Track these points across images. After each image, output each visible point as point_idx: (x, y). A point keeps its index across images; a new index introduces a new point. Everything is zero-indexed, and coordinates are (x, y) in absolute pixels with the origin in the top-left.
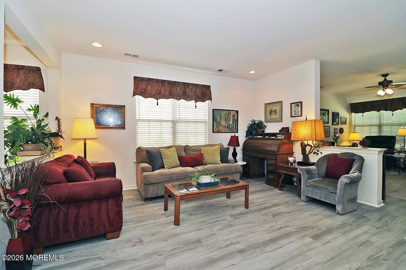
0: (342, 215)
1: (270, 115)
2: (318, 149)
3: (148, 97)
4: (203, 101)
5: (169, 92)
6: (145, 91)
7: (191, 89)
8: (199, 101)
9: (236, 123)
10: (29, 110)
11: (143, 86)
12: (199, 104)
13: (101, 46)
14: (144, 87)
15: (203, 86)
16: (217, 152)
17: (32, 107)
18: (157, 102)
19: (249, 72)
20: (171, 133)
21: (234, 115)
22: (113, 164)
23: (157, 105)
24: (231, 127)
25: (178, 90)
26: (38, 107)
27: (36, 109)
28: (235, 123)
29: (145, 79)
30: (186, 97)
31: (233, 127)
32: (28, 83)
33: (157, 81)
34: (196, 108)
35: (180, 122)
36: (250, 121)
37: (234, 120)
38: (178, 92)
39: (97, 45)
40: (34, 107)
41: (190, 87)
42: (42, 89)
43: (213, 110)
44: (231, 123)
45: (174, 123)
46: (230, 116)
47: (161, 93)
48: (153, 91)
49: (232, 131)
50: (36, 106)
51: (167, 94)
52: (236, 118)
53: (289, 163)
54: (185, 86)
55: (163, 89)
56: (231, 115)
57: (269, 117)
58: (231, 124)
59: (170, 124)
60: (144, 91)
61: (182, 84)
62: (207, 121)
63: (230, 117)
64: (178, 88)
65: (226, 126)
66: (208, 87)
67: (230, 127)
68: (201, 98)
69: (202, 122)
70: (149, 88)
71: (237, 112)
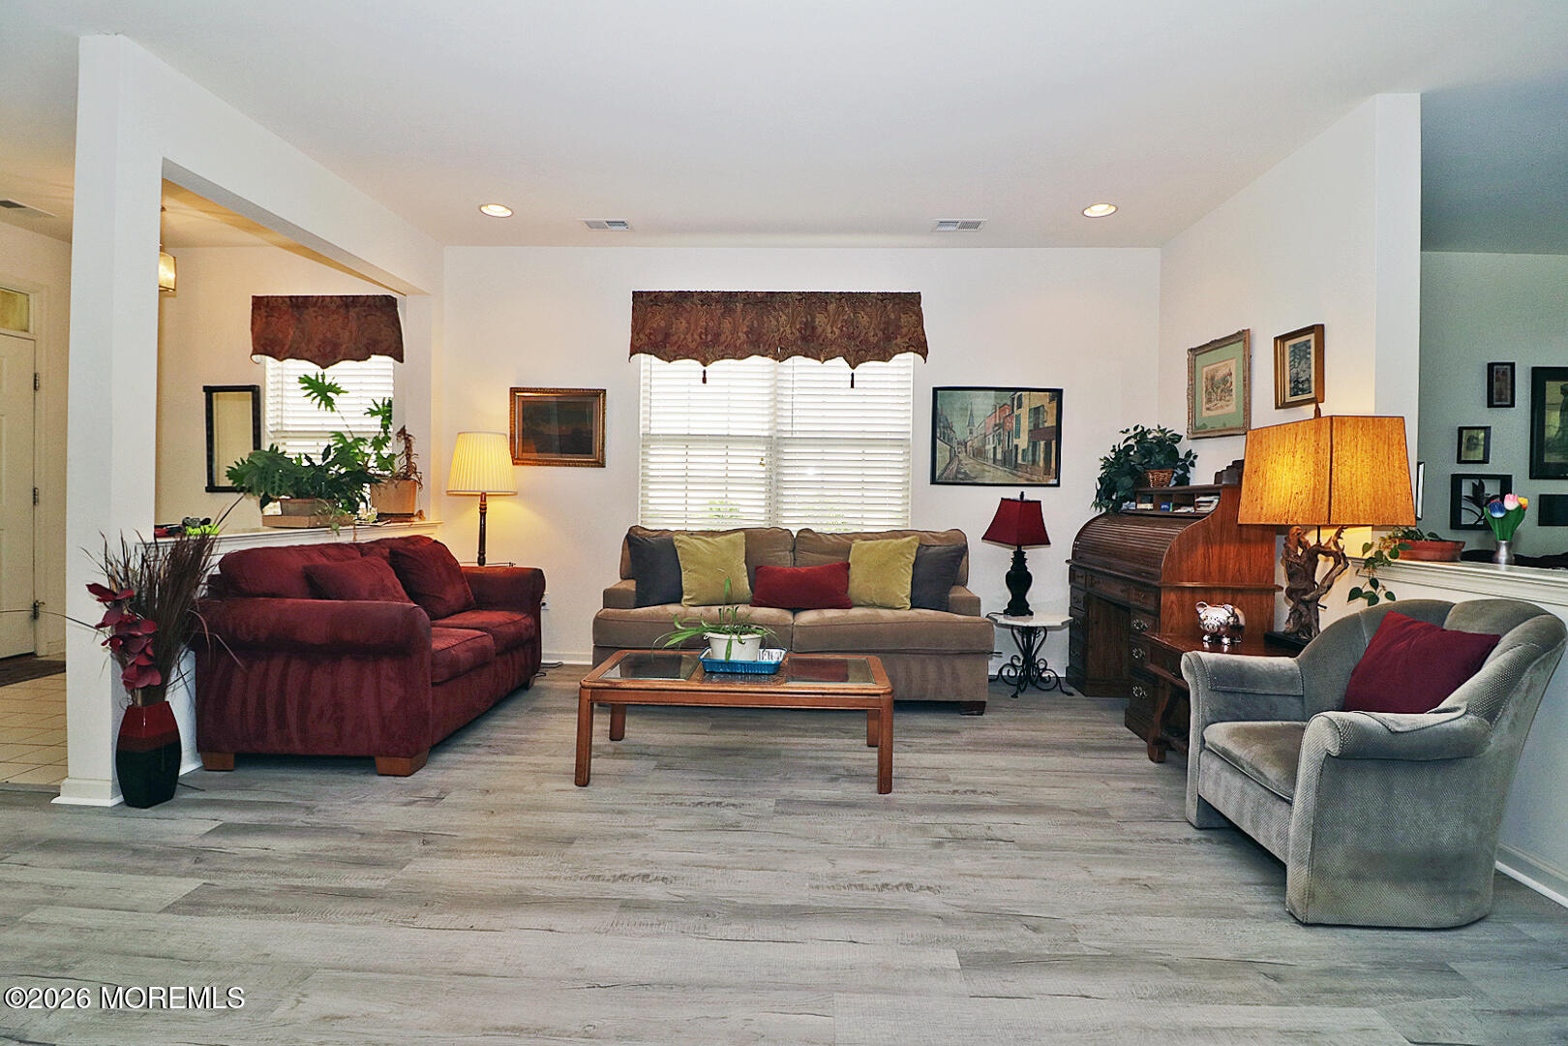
0: (1306, 925)
1: (1209, 400)
2: (1377, 575)
3: (675, 359)
4: (885, 356)
5: (747, 333)
6: (667, 336)
7: (831, 313)
8: (869, 360)
9: (1048, 446)
10: (372, 413)
11: (658, 321)
12: (869, 369)
13: (509, 213)
14: (663, 323)
15: (885, 297)
16: (900, 561)
17: (377, 405)
18: (704, 372)
19: (1086, 212)
20: (763, 482)
21: (1036, 411)
22: (538, 575)
23: (704, 380)
24: (1024, 460)
25: (781, 323)
26: (390, 404)
27: (386, 412)
28: (1042, 443)
29: (666, 295)
30: (815, 347)
31: (1034, 461)
32: (365, 341)
33: (706, 297)
34: (852, 386)
35: (797, 442)
36: (1123, 432)
37: (1036, 432)
38: (782, 329)
39: (496, 211)
40: (381, 407)
41: (832, 307)
42: (399, 357)
43: (935, 390)
44: (1023, 442)
45: (775, 444)
46: (1016, 412)
47: (723, 338)
48: (692, 335)
49: (1028, 480)
50: (386, 402)
51: (738, 342)
52: (1051, 422)
53: (1205, 633)
54: (810, 305)
55: (727, 325)
56: (1024, 413)
57: (1206, 413)
58: (1023, 450)
59: (760, 451)
60: (660, 338)
61: (800, 301)
62: (910, 436)
63: (1018, 418)
64: (784, 317)
65: (999, 456)
66: (910, 303)
67: (1020, 461)
68: (876, 345)
69: (888, 442)
70: (682, 325)
71: (1057, 395)
